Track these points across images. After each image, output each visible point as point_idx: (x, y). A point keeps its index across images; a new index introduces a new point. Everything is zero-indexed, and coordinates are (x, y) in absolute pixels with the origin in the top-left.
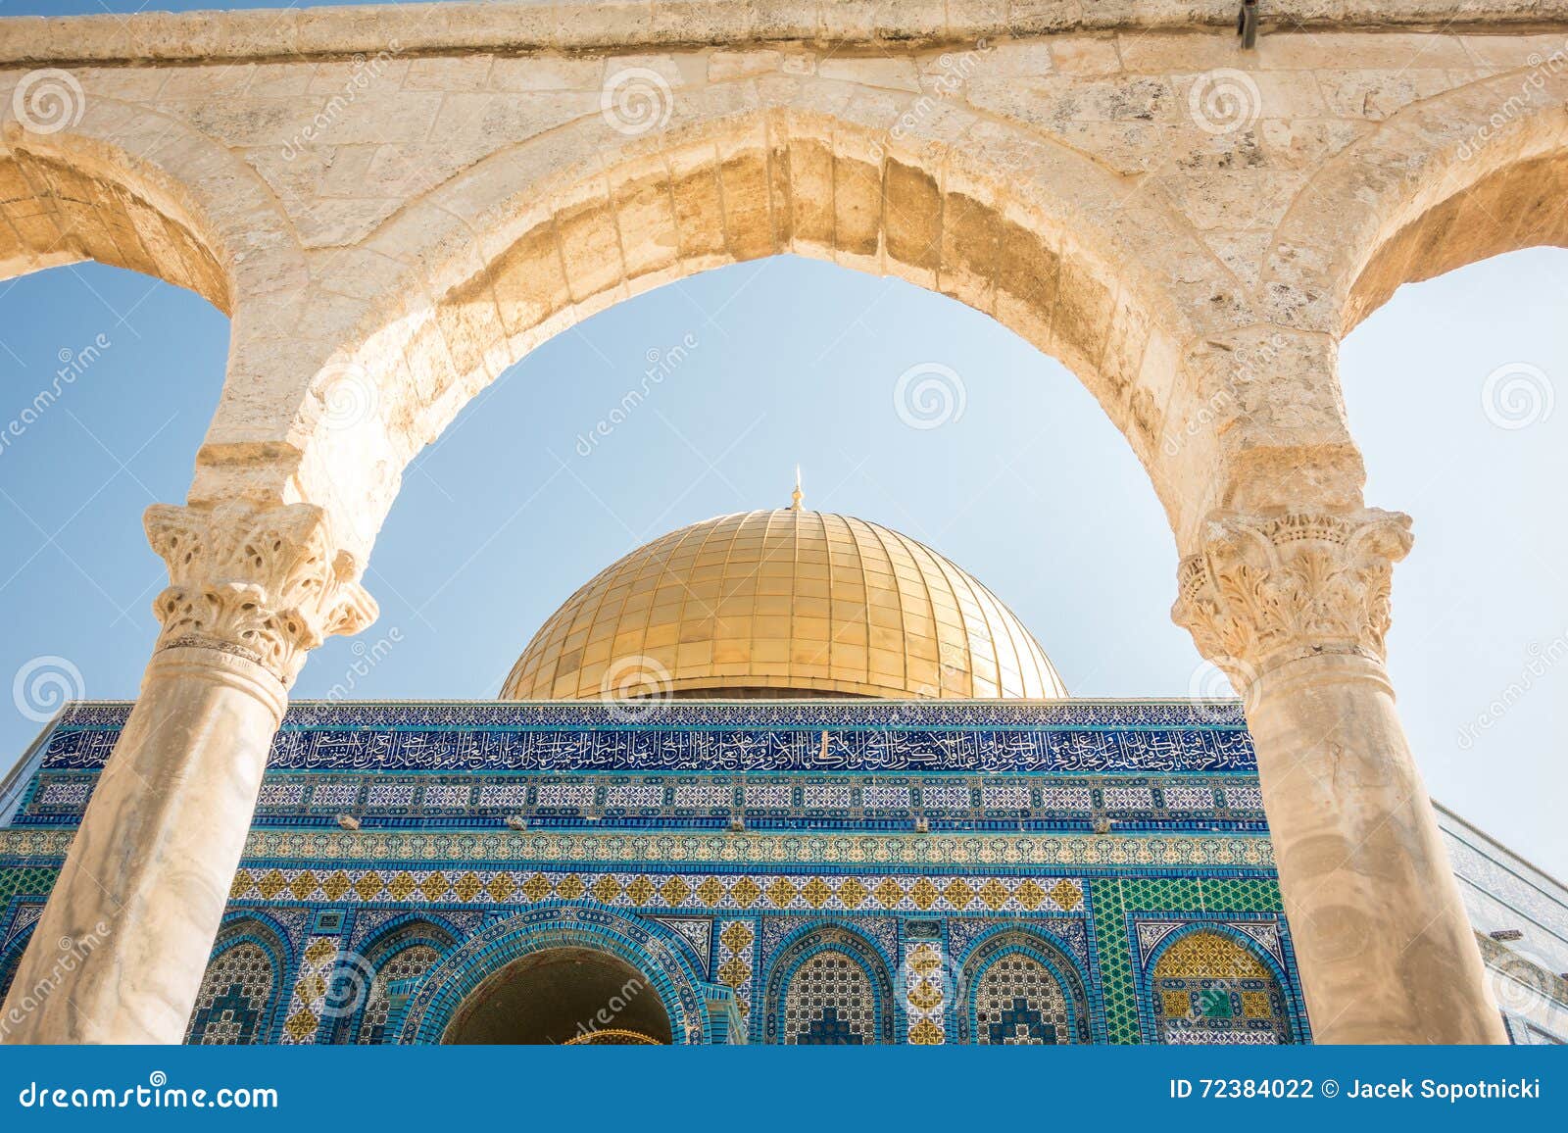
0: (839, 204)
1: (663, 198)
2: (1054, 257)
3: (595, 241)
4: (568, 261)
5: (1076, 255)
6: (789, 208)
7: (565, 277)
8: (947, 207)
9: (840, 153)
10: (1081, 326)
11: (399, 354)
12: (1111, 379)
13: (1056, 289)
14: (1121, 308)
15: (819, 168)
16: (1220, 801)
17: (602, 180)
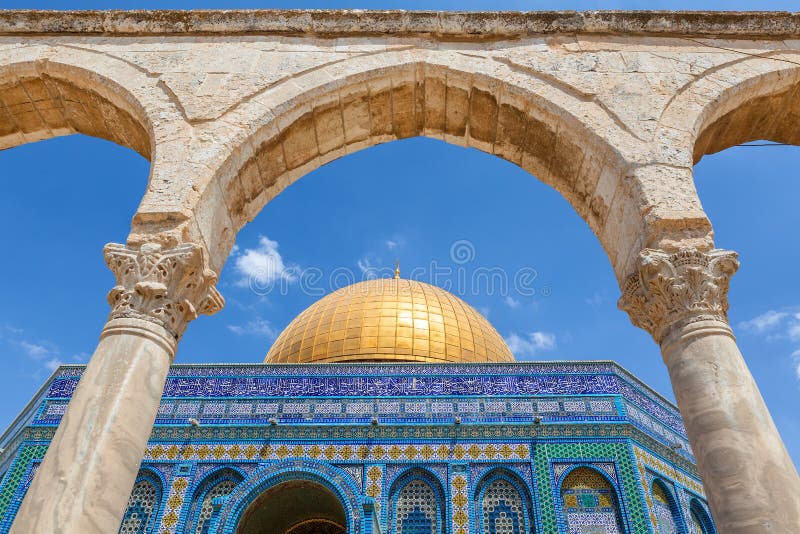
0: (448, 110)
1: (364, 105)
2: (553, 134)
3: (332, 124)
4: (319, 134)
5: (565, 133)
6: (423, 112)
7: (317, 141)
8: (501, 111)
9: (449, 84)
10: (565, 168)
11: (236, 174)
12: (580, 193)
13: (553, 150)
14: (587, 157)
15: (439, 92)
16: (588, 409)
17: (337, 94)
